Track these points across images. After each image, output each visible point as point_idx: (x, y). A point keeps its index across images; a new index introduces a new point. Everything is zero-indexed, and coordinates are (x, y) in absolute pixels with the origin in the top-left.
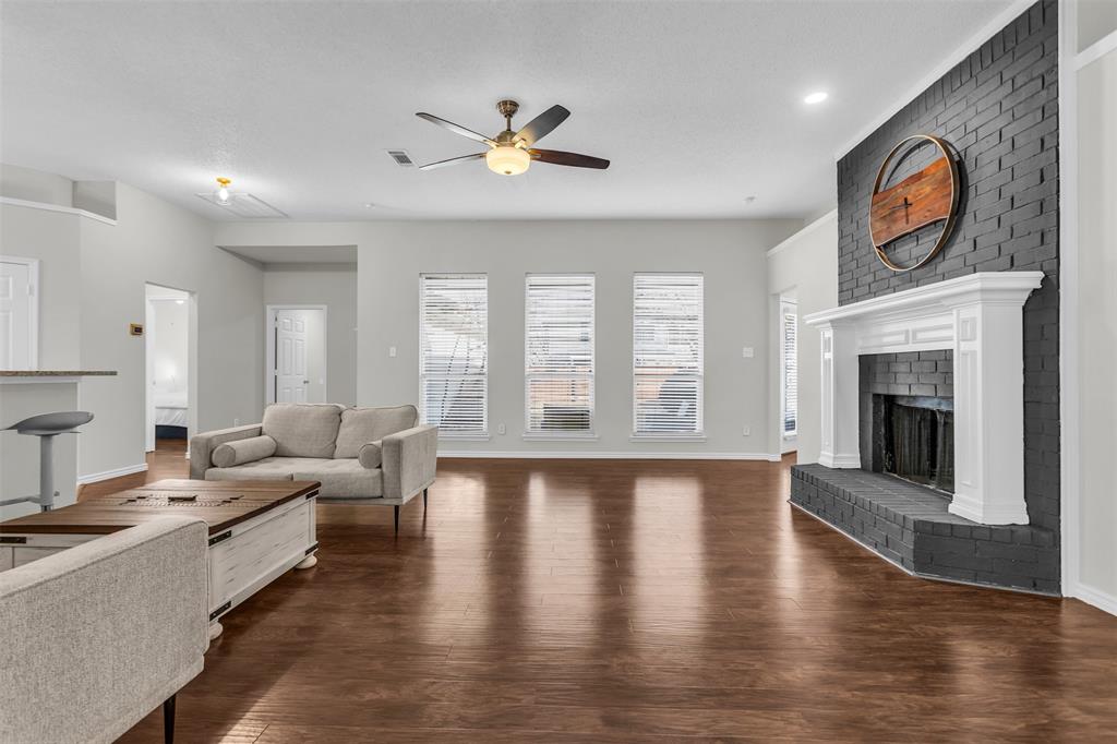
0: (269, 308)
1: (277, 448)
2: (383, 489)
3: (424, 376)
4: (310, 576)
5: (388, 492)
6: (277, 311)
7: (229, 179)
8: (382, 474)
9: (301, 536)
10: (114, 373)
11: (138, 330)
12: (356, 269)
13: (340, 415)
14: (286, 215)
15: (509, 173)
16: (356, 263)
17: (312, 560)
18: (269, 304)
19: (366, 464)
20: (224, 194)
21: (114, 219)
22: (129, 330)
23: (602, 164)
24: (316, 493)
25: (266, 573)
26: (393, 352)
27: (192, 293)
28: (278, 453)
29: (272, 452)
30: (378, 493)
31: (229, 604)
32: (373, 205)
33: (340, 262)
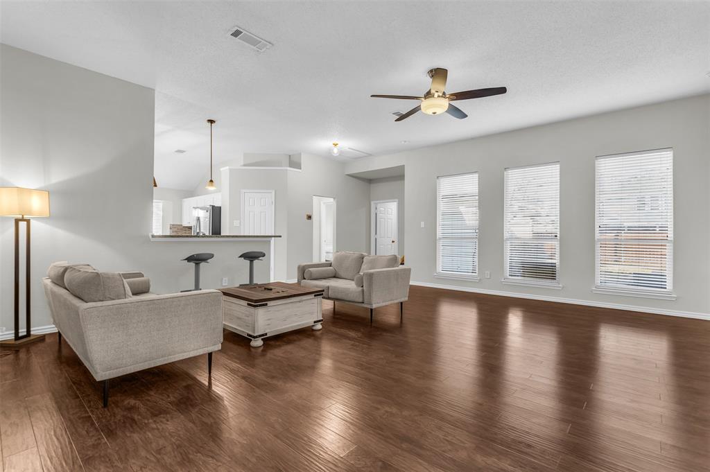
0: (372, 203)
1: (336, 274)
2: (363, 298)
3: (440, 239)
4: (318, 333)
5: (365, 301)
6: (376, 204)
7: (337, 142)
8: (363, 291)
9: (312, 313)
10: (280, 236)
11: (309, 217)
12: (404, 179)
13: (363, 258)
14: (370, 155)
15: (435, 113)
16: (404, 176)
17: (319, 326)
18: (373, 200)
19: (358, 285)
20: (335, 151)
21: (300, 169)
22: (306, 217)
23: (502, 90)
24: (322, 294)
25: (288, 326)
26: (422, 224)
27: (334, 198)
28: (335, 276)
29: (333, 275)
30: (361, 300)
31: (266, 334)
32: (405, 142)
33: (396, 176)
